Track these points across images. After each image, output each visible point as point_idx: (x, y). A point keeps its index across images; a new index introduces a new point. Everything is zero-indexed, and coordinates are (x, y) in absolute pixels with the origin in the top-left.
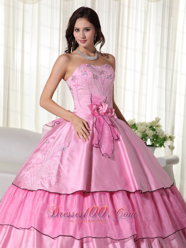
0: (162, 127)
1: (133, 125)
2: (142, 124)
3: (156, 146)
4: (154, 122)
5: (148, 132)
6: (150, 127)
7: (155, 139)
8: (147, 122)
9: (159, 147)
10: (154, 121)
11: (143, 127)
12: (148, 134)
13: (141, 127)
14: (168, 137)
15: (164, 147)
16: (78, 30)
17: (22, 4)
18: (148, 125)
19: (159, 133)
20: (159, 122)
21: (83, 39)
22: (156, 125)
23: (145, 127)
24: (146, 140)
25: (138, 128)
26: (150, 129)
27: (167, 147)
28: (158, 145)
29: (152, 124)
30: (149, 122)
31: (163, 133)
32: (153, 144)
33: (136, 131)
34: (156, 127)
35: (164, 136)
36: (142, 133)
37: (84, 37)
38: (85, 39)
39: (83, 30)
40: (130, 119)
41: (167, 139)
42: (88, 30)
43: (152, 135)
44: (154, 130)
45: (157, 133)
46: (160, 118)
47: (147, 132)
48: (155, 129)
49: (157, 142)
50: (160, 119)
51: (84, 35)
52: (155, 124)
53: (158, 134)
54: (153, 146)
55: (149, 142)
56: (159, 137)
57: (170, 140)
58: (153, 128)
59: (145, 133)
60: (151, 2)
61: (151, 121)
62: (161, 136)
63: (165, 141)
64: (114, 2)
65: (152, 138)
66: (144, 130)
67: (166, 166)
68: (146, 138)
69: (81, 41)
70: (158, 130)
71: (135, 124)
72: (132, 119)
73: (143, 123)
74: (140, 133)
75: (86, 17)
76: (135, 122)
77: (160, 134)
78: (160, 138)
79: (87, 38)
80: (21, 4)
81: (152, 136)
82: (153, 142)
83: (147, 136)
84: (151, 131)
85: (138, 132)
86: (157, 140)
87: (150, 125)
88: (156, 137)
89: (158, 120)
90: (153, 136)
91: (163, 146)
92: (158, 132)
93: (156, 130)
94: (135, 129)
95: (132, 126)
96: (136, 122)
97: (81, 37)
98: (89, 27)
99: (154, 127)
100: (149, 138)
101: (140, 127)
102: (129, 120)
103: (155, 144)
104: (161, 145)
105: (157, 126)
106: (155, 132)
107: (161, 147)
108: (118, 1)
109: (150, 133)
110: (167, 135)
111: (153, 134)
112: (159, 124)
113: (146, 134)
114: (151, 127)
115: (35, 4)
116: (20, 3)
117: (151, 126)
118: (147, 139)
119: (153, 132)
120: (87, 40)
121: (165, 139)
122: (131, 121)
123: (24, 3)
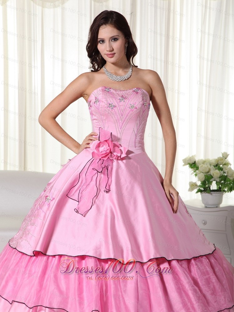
0: (231, 165)
1: (193, 163)
2: (204, 162)
3: (224, 191)
4: (220, 159)
5: (214, 172)
7: (222, 182)
8: (211, 159)
9: (228, 192)
10: (220, 157)
11: (205, 166)
12: (213, 175)
13: (204, 166)
16: (103, 41)
18: (213, 163)
19: (228, 173)
20: (227, 158)
21: (110, 53)
22: (223, 163)
23: (209, 166)
24: (210, 183)
25: (199, 167)
26: (215, 168)
28: (226, 190)
29: (218, 161)
30: (214, 159)
32: (220, 188)
33: (197, 171)
34: (223, 165)
36: (205, 174)
37: (112, 49)
38: (113, 52)
39: (110, 41)
40: (189, 156)
42: (115, 39)
43: (219, 176)
44: (221, 169)
45: (225, 173)
47: (212, 172)
48: (223, 167)
49: (226, 185)
50: (229, 155)
51: (111, 46)
52: (222, 161)
53: (226, 175)
54: (220, 191)
55: (214, 186)
56: (228, 178)
58: (220, 166)
59: (209, 173)
61: (217, 158)
62: (230, 177)
65: (218, 180)
66: (207, 170)
68: (211, 180)
69: (107, 55)
70: (226, 169)
71: (195, 163)
73: (206, 160)
74: (202, 173)
75: (111, 23)
76: (195, 159)
77: (229, 175)
78: (230, 180)
79: (115, 51)
81: (218, 177)
82: (220, 186)
83: (212, 177)
84: (217, 171)
85: (200, 173)
86: (225, 183)
87: (215, 164)
88: (224, 178)
89: (225, 156)
90: (220, 177)
92: (226, 171)
93: (224, 170)
94: (195, 169)
95: (192, 165)
96: (197, 159)
97: (108, 49)
98: (117, 36)
100: (215, 180)
101: (202, 166)
102: (187, 157)
103: (223, 188)
104: (231, 189)
105: (225, 164)
106: (222, 172)
107: (230, 192)
109: (216, 173)
111: (220, 175)
112: (227, 162)
113: (211, 175)
114: (217, 165)
117: (217, 163)
118: (212, 182)
119: (220, 173)
120: (115, 53)
122: (190, 159)
123: (43, 7)
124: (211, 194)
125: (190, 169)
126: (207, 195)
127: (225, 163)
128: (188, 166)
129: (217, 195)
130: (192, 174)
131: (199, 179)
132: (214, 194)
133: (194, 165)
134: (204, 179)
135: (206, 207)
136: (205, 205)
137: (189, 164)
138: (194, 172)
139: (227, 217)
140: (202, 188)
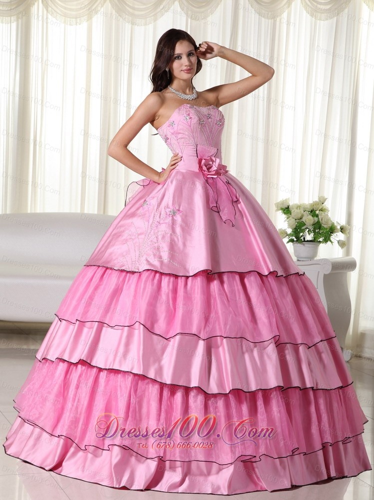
0: (328, 211)
2: (299, 207)
3: (320, 242)
4: (315, 203)
5: (306, 219)
6: (310, 211)
8: (306, 204)
9: (323, 243)
10: (316, 201)
11: (299, 211)
12: (306, 222)
13: (296, 211)
14: (337, 227)
15: (332, 242)
17: (130, 26)
18: (308, 208)
19: (322, 220)
20: (325, 203)
22: (319, 208)
23: (303, 212)
25: (292, 212)
26: (310, 214)
27: (336, 243)
28: (321, 240)
29: (314, 206)
30: (309, 203)
31: (329, 220)
32: (315, 238)
33: (290, 217)
34: (319, 211)
35: (330, 226)
36: (297, 221)
41: (335, 231)
43: (312, 222)
44: (316, 216)
45: (320, 220)
46: (326, 197)
47: (304, 220)
48: (318, 214)
50: (327, 199)
52: (318, 206)
53: (321, 222)
54: (316, 242)
56: (323, 227)
57: (341, 231)
58: (315, 213)
59: (302, 220)
60: (320, 19)
61: (312, 202)
62: (325, 225)
63: (332, 233)
64: (267, 20)
65: (312, 229)
66: (299, 216)
67: (332, 272)
68: (303, 228)
70: (322, 216)
71: (288, 208)
72: (284, 199)
73: (300, 205)
74: (294, 220)
76: (288, 203)
77: (323, 222)
78: (325, 229)
80: (128, 26)
81: (311, 224)
83: (305, 225)
84: (310, 217)
86: (319, 231)
87: (310, 209)
88: (319, 226)
89: (322, 201)
90: (313, 225)
91: (329, 242)
93: (319, 217)
94: (289, 215)
95: (284, 210)
96: (291, 203)
98: (193, 50)
99: (317, 212)
100: (307, 228)
101: (294, 211)
102: (280, 201)
103: (318, 238)
104: (327, 239)
105: (321, 210)
106: (316, 219)
107: (326, 243)
108: (273, 20)
109: (309, 220)
110: (336, 224)
111: (314, 222)
112: (325, 207)
114: (312, 211)
115: (148, 24)
116: (127, 24)
119: (314, 219)
121: (332, 230)
122: (283, 202)
123: (133, 24)
124: (304, 245)
125: (283, 215)
126: (299, 245)
127: (322, 208)
128: (281, 211)
129: (310, 245)
130: (285, 221)
131: (290, 226)
132: (307, 245)
133: (287, 210)
134: (294, 227)
135: (298, 260)
136: (297, 258)
137: (282, 209)
138: (288, 218)
139: (319, 272)
140: (294, 238)
